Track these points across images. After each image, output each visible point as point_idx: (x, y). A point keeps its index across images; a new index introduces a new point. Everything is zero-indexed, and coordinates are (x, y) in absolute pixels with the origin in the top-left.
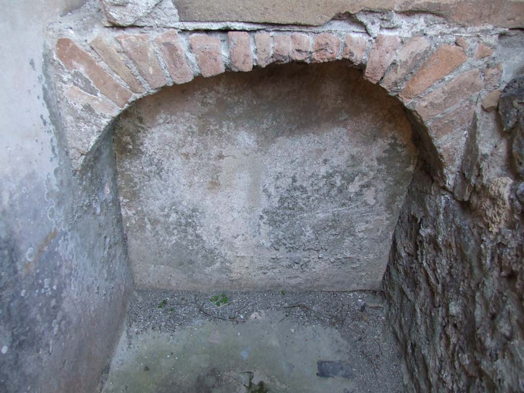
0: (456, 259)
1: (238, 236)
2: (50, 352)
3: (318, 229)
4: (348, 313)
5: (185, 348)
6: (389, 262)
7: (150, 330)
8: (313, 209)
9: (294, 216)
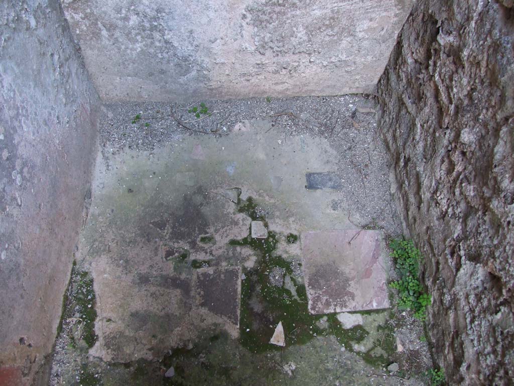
0: (482, 80)
1: (216, 40)
2: (20, 204)
3: (312, 29)
4: (339, 120)
5: (167, 166)
6: (388, 65)
7: (127, 149)
8: (308, 5)
9: (284, 14)
